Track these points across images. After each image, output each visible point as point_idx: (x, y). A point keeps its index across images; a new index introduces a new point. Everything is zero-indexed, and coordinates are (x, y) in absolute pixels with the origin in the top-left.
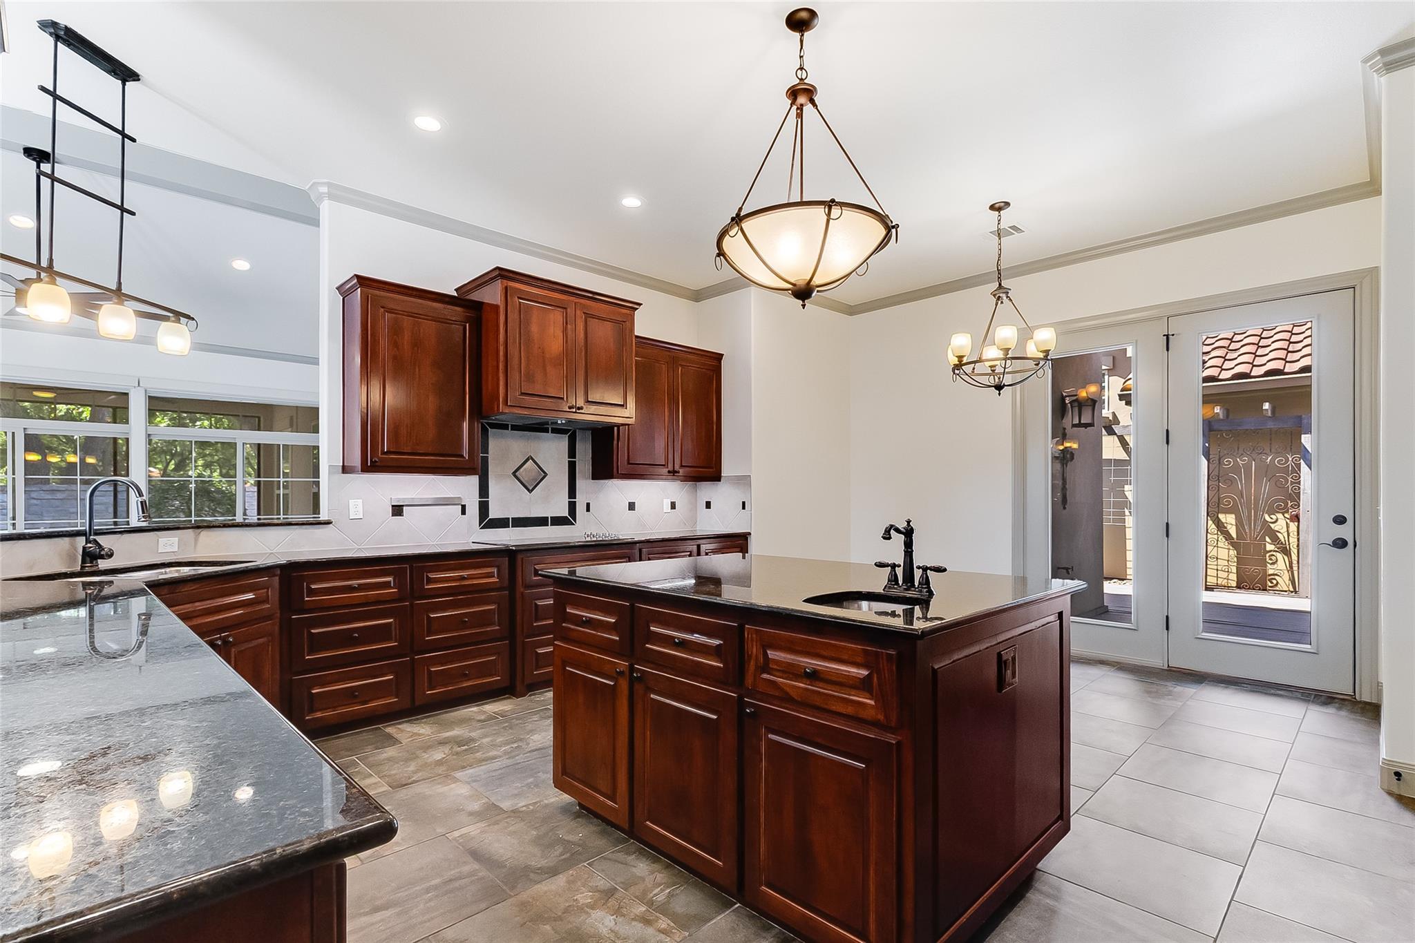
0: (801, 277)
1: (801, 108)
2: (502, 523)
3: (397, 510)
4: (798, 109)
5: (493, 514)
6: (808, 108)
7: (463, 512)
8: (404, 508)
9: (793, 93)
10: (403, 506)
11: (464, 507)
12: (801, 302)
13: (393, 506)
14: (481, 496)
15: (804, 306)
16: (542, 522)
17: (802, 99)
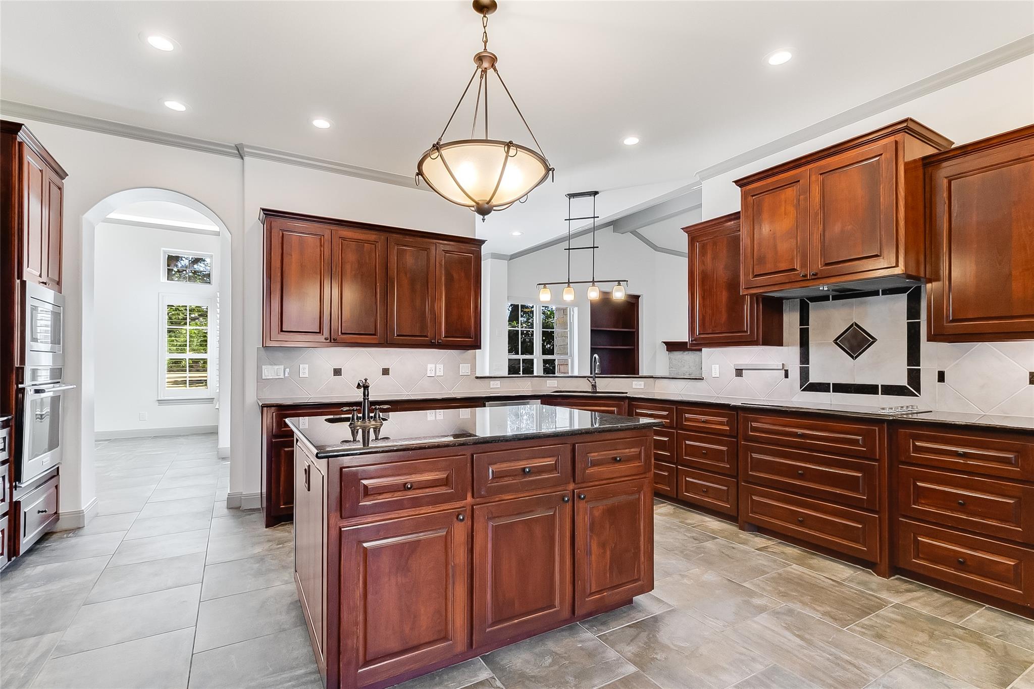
0: (482, 198)
1: (485, 71)
2: (821, 387)
3: (739, 372)
4: (482, 71)
5: (813, 379)
6: (491, 72)
7: (786, 376)
8: (743, 371)
9: (480, 58)
10: (742, 369)
11: (786, 372)
12: (482, 217)
13: (736, 369)
14: (802, 362)
15: (483, 220)
16: (870, 389)
17: (486, 64)
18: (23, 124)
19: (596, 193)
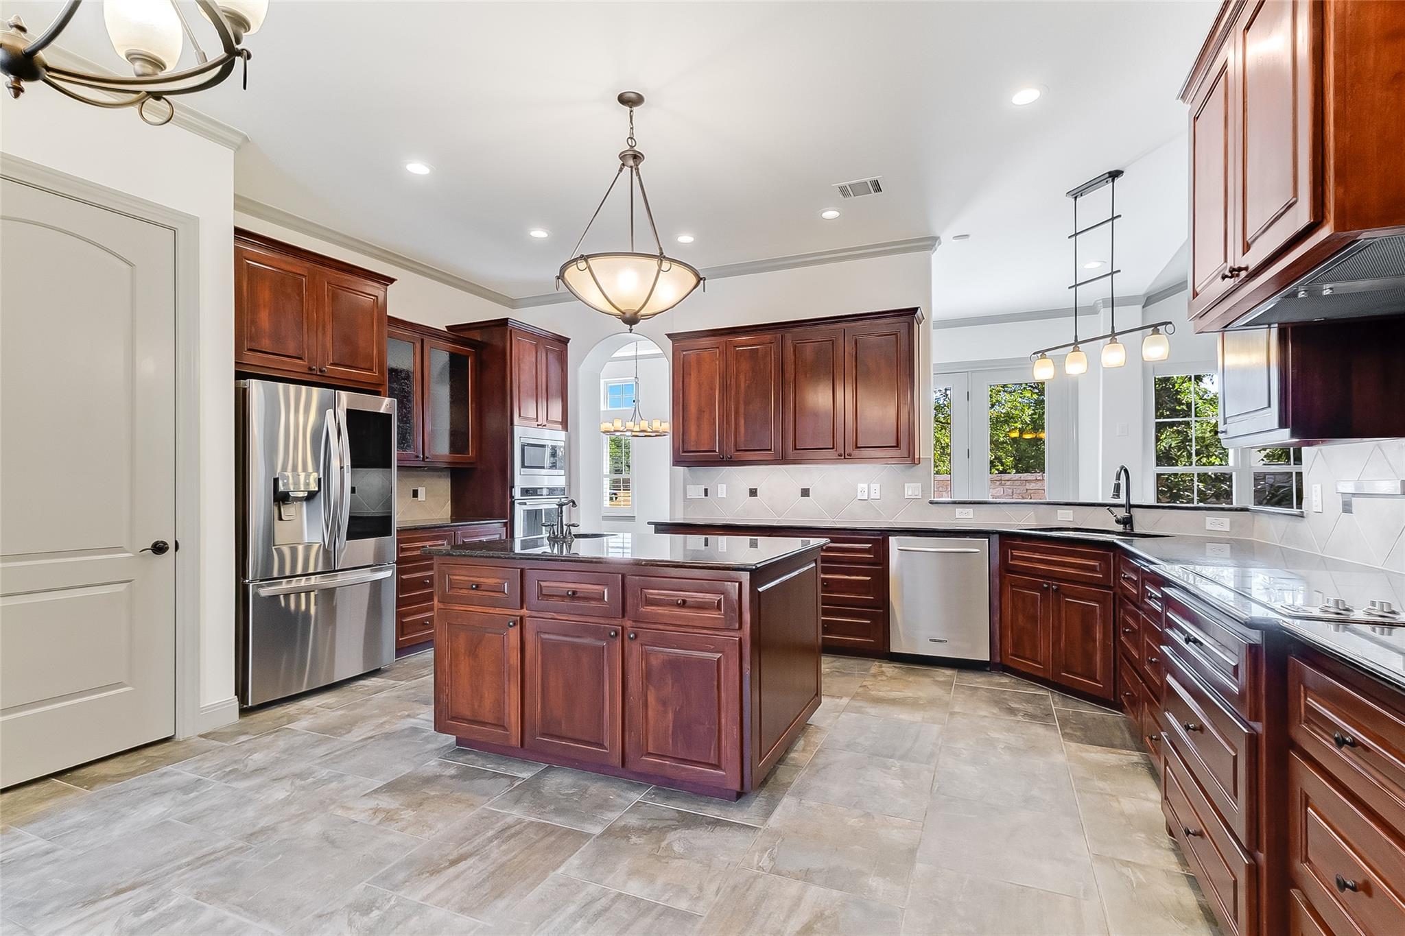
18: (508, 319)
19: (1115, 175)
